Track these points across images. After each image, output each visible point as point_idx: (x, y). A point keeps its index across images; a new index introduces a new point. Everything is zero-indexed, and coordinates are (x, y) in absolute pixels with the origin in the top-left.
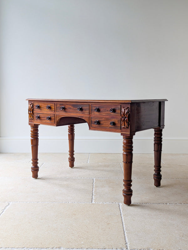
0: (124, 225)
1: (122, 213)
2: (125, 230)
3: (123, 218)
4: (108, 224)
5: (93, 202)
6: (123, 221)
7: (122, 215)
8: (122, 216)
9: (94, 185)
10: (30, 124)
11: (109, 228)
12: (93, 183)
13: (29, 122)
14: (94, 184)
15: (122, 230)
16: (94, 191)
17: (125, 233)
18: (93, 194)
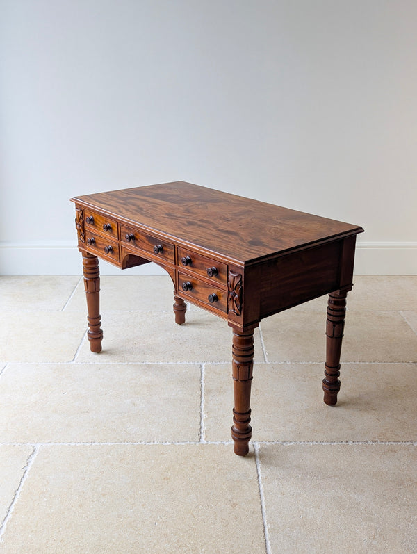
0: (264, 506)
1: (259, 473)
2: (266, 523)
3: (262, 486)
4: (234, 505)
5: (203, 441)
6: (263, 498)
7: (260, 478)
8: (260, 483)
9: (203, 386)
10: (80, 250)
11: (236, 518)
12: (201, 379)
13: (79, 245)
14: (202, 381)
15: (261, 523)
16: (203, 406)
17: (267, 530)
18: (203, 413)
